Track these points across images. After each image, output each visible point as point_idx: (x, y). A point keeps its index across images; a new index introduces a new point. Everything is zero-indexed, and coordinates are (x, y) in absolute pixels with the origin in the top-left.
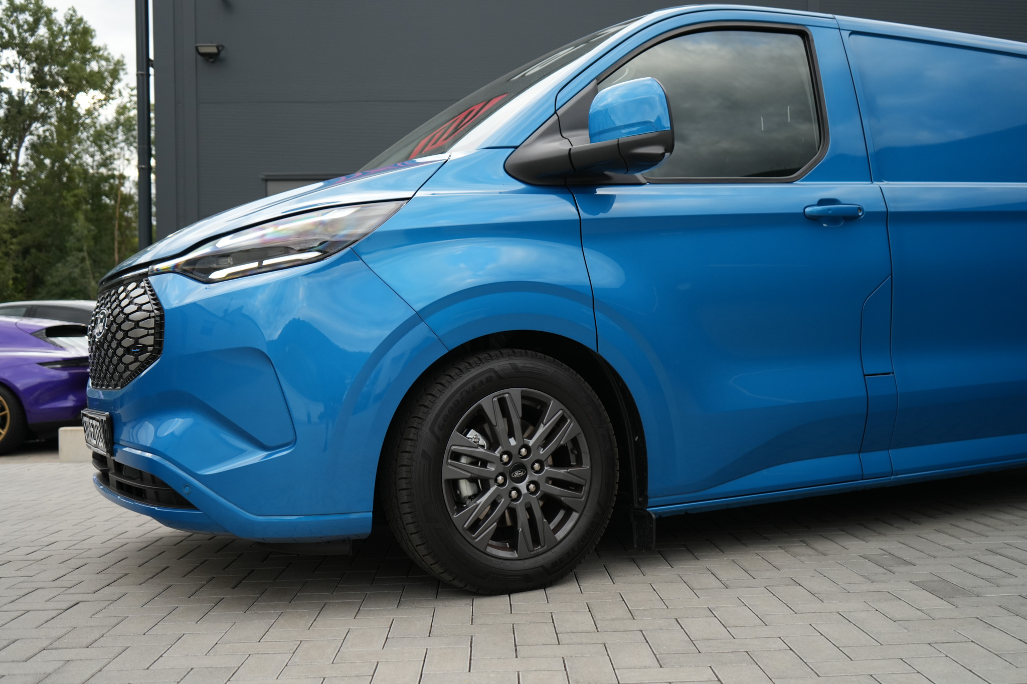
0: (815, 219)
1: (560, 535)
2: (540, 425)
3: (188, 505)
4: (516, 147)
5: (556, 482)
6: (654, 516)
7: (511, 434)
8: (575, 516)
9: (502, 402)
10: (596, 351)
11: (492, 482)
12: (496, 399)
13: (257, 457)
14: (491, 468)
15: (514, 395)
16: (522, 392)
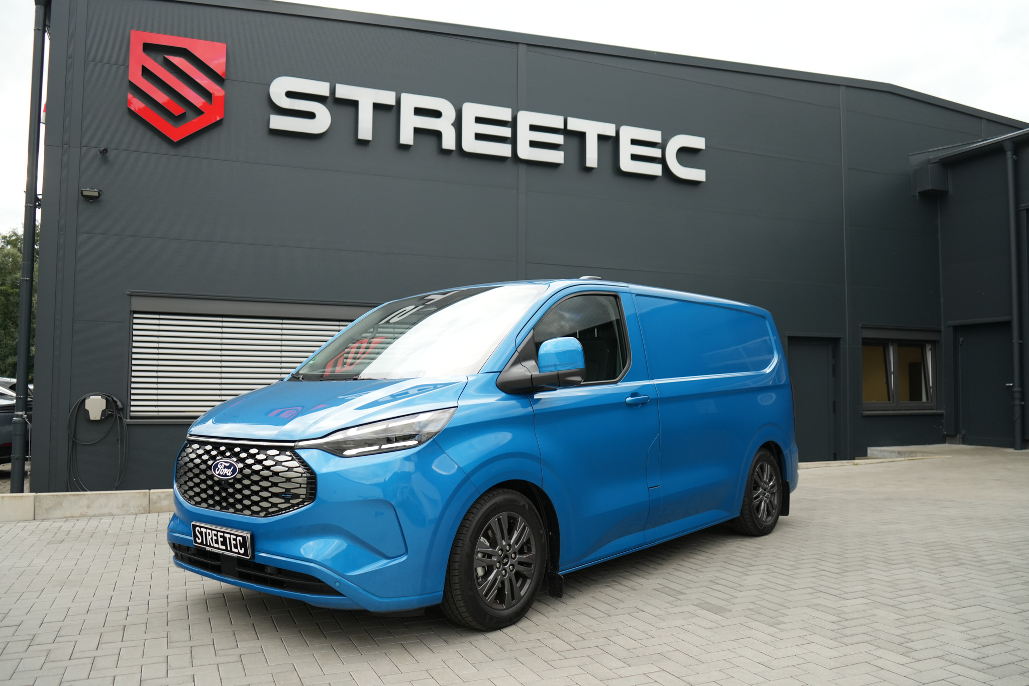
0: (630, 405)
1: (522, 593)
2: (514, 532)
3: (338, 593)
4: (500, 372)
5: (521, 563)
6: (563, 577)
7: (503, 538)
8: (529, 581)
9: (499, 520)
10: (541, 487)
11: (494, 567)
12: (496, 519)
13: (382, 563)
14: (494, 559)
15: (503, 516)
16: (508, 514)
